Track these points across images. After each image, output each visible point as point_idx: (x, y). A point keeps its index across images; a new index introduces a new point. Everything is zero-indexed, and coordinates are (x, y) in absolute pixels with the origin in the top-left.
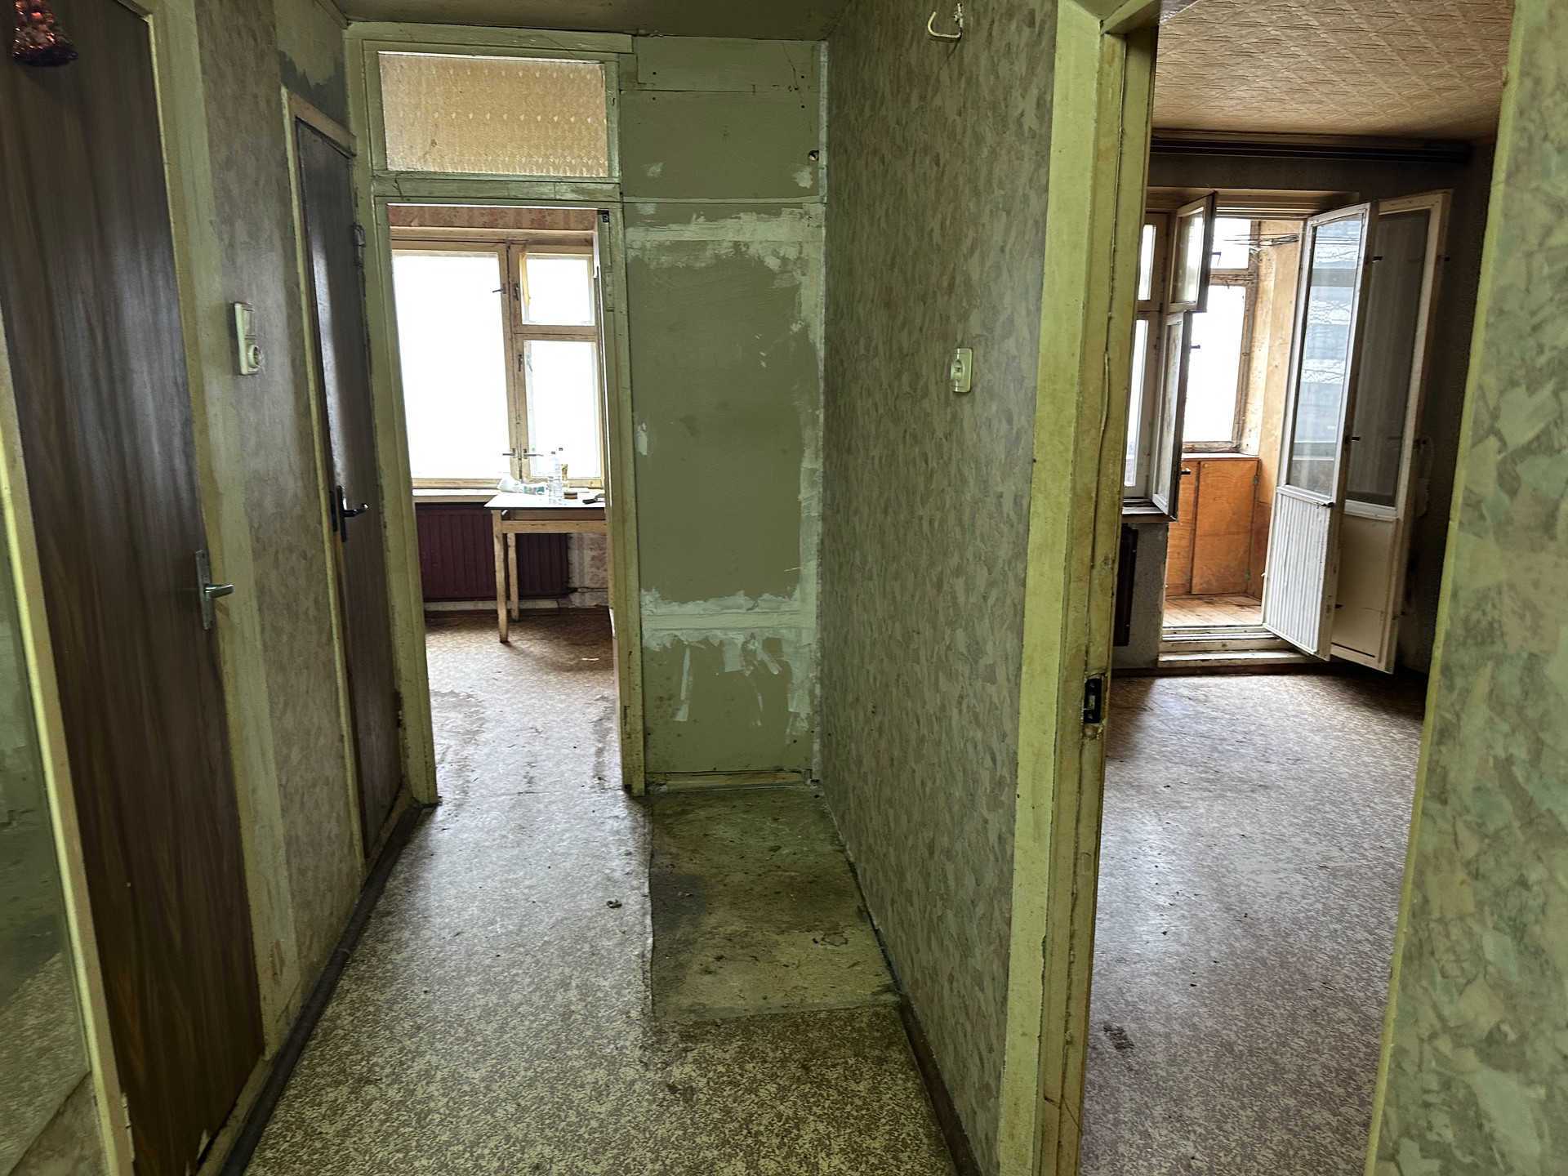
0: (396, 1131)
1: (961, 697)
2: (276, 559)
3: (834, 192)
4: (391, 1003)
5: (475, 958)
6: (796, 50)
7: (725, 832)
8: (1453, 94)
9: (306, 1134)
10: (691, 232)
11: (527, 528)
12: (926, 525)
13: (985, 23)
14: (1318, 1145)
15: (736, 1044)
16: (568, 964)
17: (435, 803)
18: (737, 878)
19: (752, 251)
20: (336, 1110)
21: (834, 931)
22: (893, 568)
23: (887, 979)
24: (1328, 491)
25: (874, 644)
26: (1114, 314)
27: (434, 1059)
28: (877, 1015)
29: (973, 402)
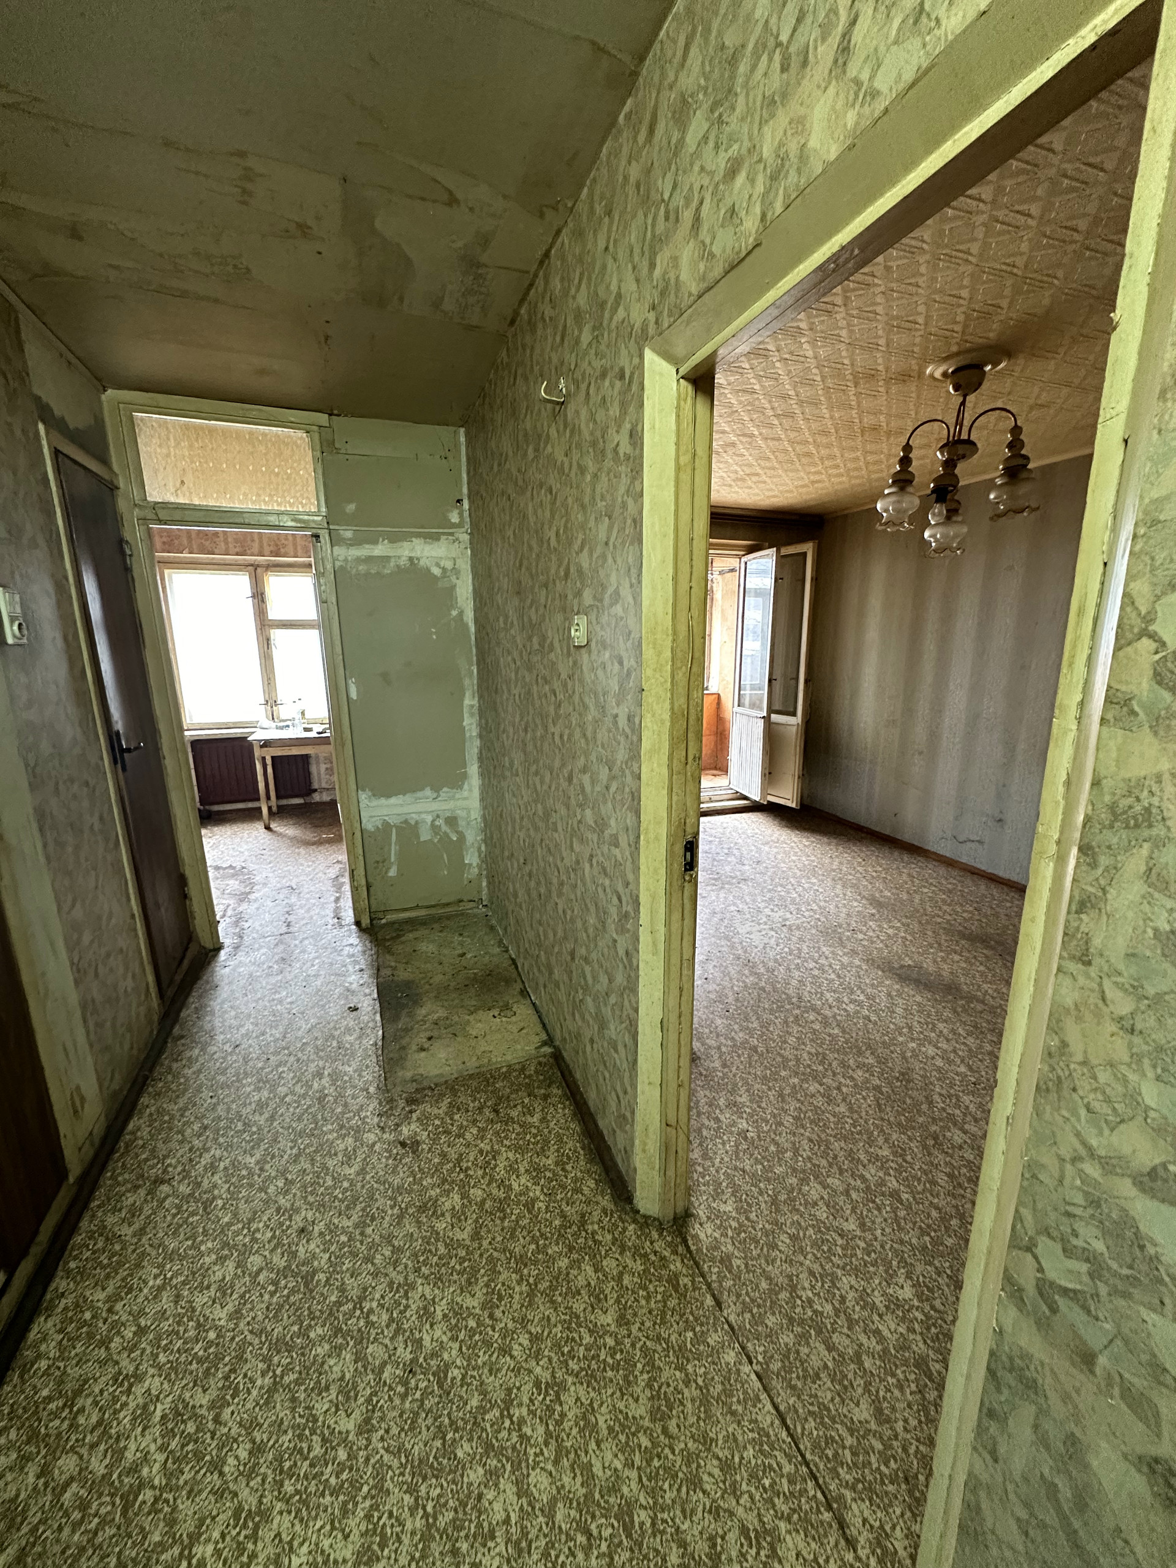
0: (186, 1222)
1: (591, 856)
2: (57, 789)
3: (475, 525)
4: (183, 1110)
5: (251, 1063)
6: (444, 432)
7: (427, 947)
8: (820, 485)
9: (107, 1239)
10: (380, 550)
11: (278, 752)
12: (557, 739)
13: (583, 386)
14: (816, 1107)
15: (447, 1101)
16: (321, 1058)
17: (218, 948)
18: (438, 979)
19: (422, 563)
20: (134, 1211)
21: (507, 1007)
22: (533, 768)
23: (544, 1037)
24: (761, 709)
25: (522, 818)
26: (693, 584)
27: (218, 1153)
28: (540, 1063)
29: (590, 652)
